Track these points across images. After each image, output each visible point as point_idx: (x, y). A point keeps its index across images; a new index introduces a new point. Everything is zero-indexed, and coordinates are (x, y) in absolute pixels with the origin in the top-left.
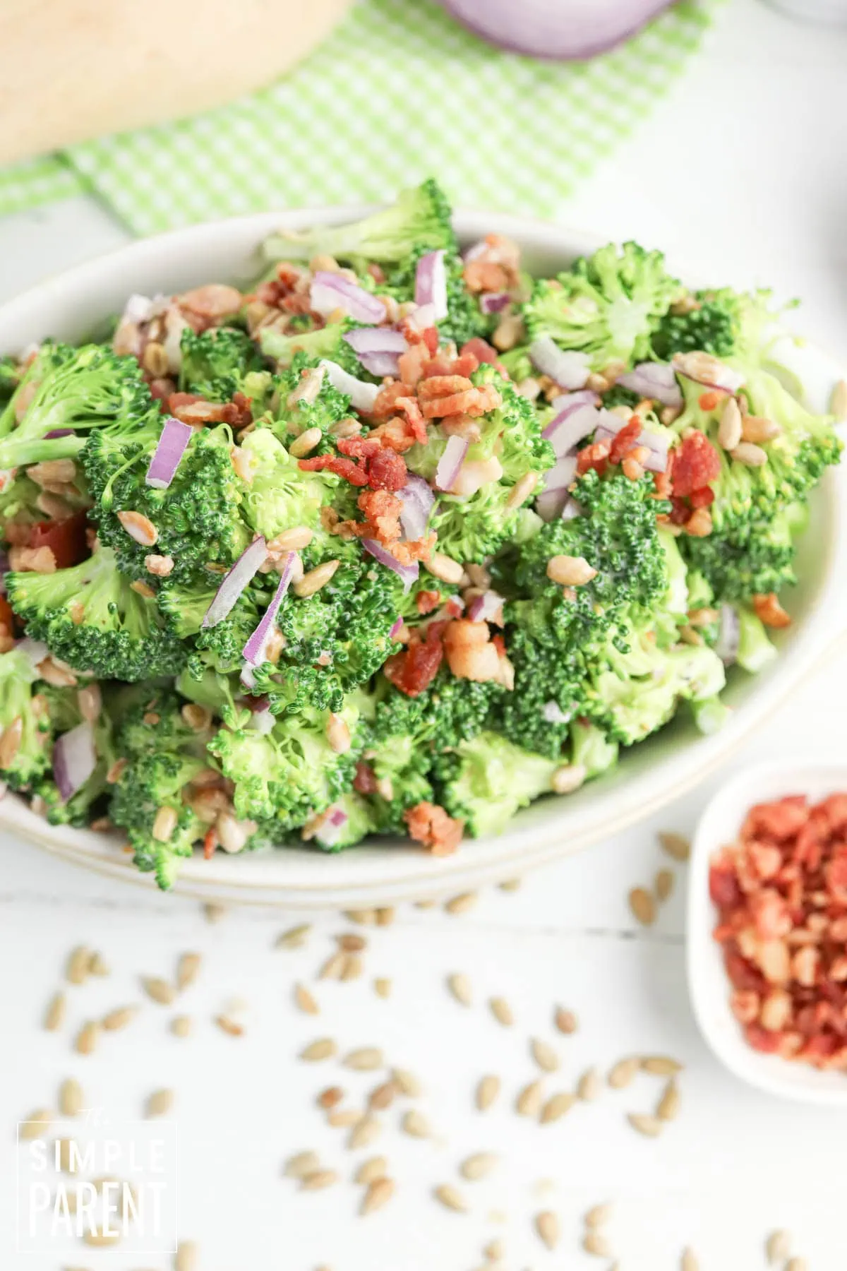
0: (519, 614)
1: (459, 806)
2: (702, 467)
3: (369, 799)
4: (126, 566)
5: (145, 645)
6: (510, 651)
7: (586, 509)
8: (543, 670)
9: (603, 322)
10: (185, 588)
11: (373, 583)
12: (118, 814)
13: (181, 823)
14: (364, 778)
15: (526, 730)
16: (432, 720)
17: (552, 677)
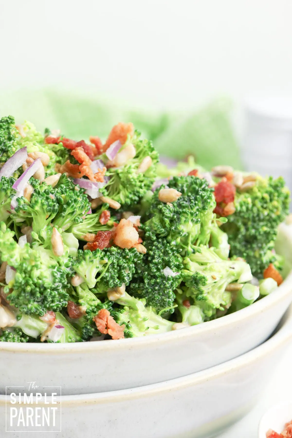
0: (148, 224)
1: (124, 323)
3: (75, 321)
7: (176, 184)
8: (161, 249)
14: (73, 308)
15: (156, 284)
16: (106, 260)
17: (166, 253)
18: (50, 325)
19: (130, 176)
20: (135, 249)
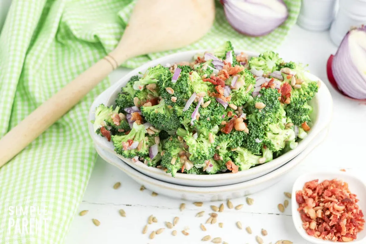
0: (249, 117)
1: (238, 163)
2: (288, 88)
3: (217, 162)
4: (167, 102)
5: (171, 117)
6: (248, 126)
7: (263, 94)
8: (255, 130)
9: (266, 65)
10: (179, 105)
11: (218, 107)
12: (163, 163)
13: (177, 161)
14: (217, 157)
15: (252, 145)
16: (231, 139)
17: (257, 132)
18: (207, 165)
19: (242, 96)
20: (244, 132)
